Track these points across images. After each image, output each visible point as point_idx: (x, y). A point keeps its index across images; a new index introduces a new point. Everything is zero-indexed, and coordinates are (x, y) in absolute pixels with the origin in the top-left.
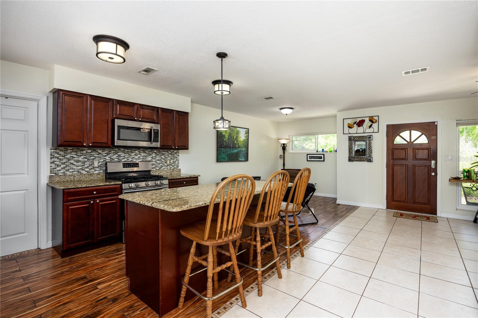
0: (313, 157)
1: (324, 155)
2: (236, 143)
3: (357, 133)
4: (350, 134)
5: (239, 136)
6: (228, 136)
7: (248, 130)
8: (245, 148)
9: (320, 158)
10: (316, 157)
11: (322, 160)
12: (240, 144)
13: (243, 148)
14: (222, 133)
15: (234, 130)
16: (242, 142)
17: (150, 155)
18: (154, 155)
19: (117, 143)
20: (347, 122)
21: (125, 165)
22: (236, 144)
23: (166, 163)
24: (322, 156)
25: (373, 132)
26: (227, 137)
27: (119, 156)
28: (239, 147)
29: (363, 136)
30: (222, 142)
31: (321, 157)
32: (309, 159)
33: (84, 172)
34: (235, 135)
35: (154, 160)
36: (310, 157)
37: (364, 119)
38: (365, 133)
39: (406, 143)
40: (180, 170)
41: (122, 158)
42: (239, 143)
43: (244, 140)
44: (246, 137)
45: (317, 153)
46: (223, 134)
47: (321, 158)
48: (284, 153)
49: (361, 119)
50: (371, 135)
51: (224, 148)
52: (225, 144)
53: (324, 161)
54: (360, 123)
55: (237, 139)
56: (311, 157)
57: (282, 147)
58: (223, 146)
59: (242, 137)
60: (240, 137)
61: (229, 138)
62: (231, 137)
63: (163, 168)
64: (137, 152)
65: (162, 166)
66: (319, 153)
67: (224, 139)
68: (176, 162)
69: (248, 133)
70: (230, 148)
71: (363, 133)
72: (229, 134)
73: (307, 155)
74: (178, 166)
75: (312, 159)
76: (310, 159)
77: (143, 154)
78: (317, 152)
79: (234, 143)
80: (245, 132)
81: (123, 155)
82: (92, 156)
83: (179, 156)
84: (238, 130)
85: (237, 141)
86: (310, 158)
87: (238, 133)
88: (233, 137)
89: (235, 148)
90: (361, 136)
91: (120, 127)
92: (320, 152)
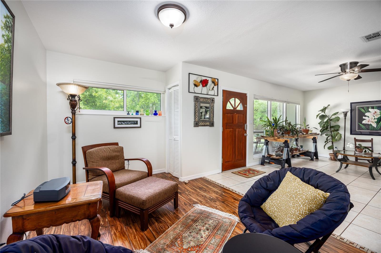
0: (124, 122)
1: (140, 118)
3: (201, 94)
4: (195, 93)
9: (135, 124)
10: (130, 121)
11: (138, 125)
20: (193, 78)
24: (139, 120)
25: (214, 95)
29: (207, 98)
31: (137, 122)
32: (117, 126)
36: (118, 121)
37: (208, 79)
38: (208, 95)
39: (232, 109)
45: (128, 116)
47: (137, 124)
48: (74, 113)
49: (205, 78)
50: (213, 98)
53: (140, 127)
54: (204, 83)
56: (121, 121)
57: (69, 101)
66: (130, 116)
71: (207, 94)
73: (114, 118)
75: (122, 124)
76: (118, 124)
78: (128, 114)
86: (120, 123)
90: (206, 98)
92: (132, 114)
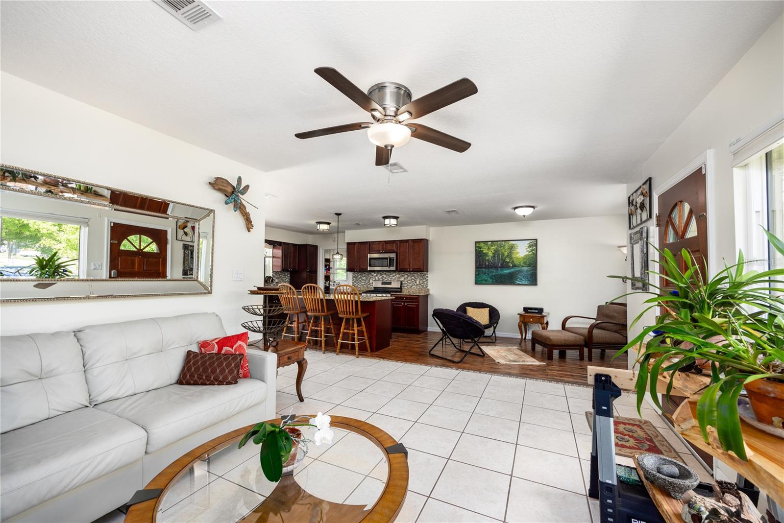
2: (508, 261)
5: (514, 251)
6: (493, 253)
7: (537, 241)
8: (529, 266)
12: (516, 262)
13: (522, 266)
14: (482, 251)
15: (505, 245)
16: (521, 259)
17: (403, 276)
18: (406, 276)
19: (369, 268)
21: (383, 283)
22: (508, 263)
23: (416, 283)
26: (490, 254)
27: (383, 277)
28: (514, 266)
30: (483, 262)
33: (365, 286)
34: (506, 251)
35: (405, 280)
40: (428, 290)
41: (384, 278)
42: (515, 260)
43: (526, 256)
44: (530, 252)
46: (484, 252)
50: (643, 228)
51: (484, 268)
52: (487, 264)
55: (510, 255)
58: (484, 266)
59: (522, 252)
60: (517, 253)
61: (494, 256)
62: (499, 255)
63: (413, 287)
64: (394, 274)
65: (412, 286)
67: (486, 257)
68: (426, 282)
69: (536, 245)
70: (496, 267)
72: (494, 251)
74: (427, 287)
77: (398, 276)
79: (504, 261)
80: (528, 246)
81: (385, 276)
82: (369, 276)
83: (428, 277)
84: (513, 245)
85: (511, 258)
87: (512, 247)
88: (503, 254)
89: (508, 267)
91: (371, 259)
